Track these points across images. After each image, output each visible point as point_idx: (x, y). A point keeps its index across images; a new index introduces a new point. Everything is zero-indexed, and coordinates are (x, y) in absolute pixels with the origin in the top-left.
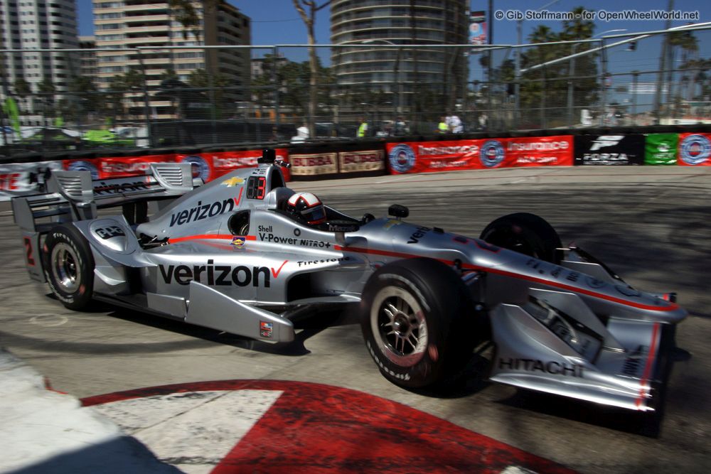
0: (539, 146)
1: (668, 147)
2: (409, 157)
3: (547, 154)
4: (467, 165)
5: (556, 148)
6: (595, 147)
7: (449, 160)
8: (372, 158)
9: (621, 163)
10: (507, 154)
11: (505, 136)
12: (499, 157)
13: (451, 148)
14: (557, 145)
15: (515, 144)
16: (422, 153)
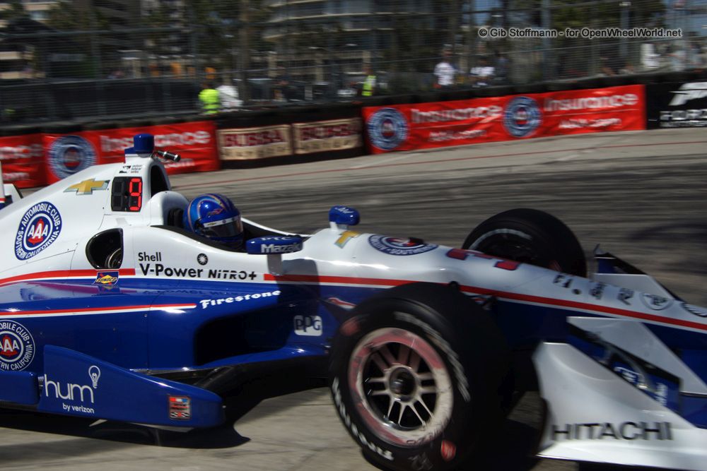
0: (592, 103)
2: (398, 126)
3: (605, 113)
4: (485, 136)
5: (618, 105)
6: (679, 101)
7: (458, 128)
8: (344, 130)
10: (545, 116)
11: (540, 90)
12: (534, 122)
13: (461, 111)
14: (620, 100)
15: (555, 101)
16: (418, 120)
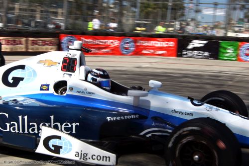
0: (155, 43)
1: (233, 50)
3: (161, 48)
4: (111, 52)
5: (167, 46)
6: (190, 47)
7: (100, 48)
8: (51, 43)
9: (205, 58)
10: (137, 47)
11: (136, 36)
12: (132, 49)
13: (102, 41)
14: (167, 44)
15: (141, 41)
